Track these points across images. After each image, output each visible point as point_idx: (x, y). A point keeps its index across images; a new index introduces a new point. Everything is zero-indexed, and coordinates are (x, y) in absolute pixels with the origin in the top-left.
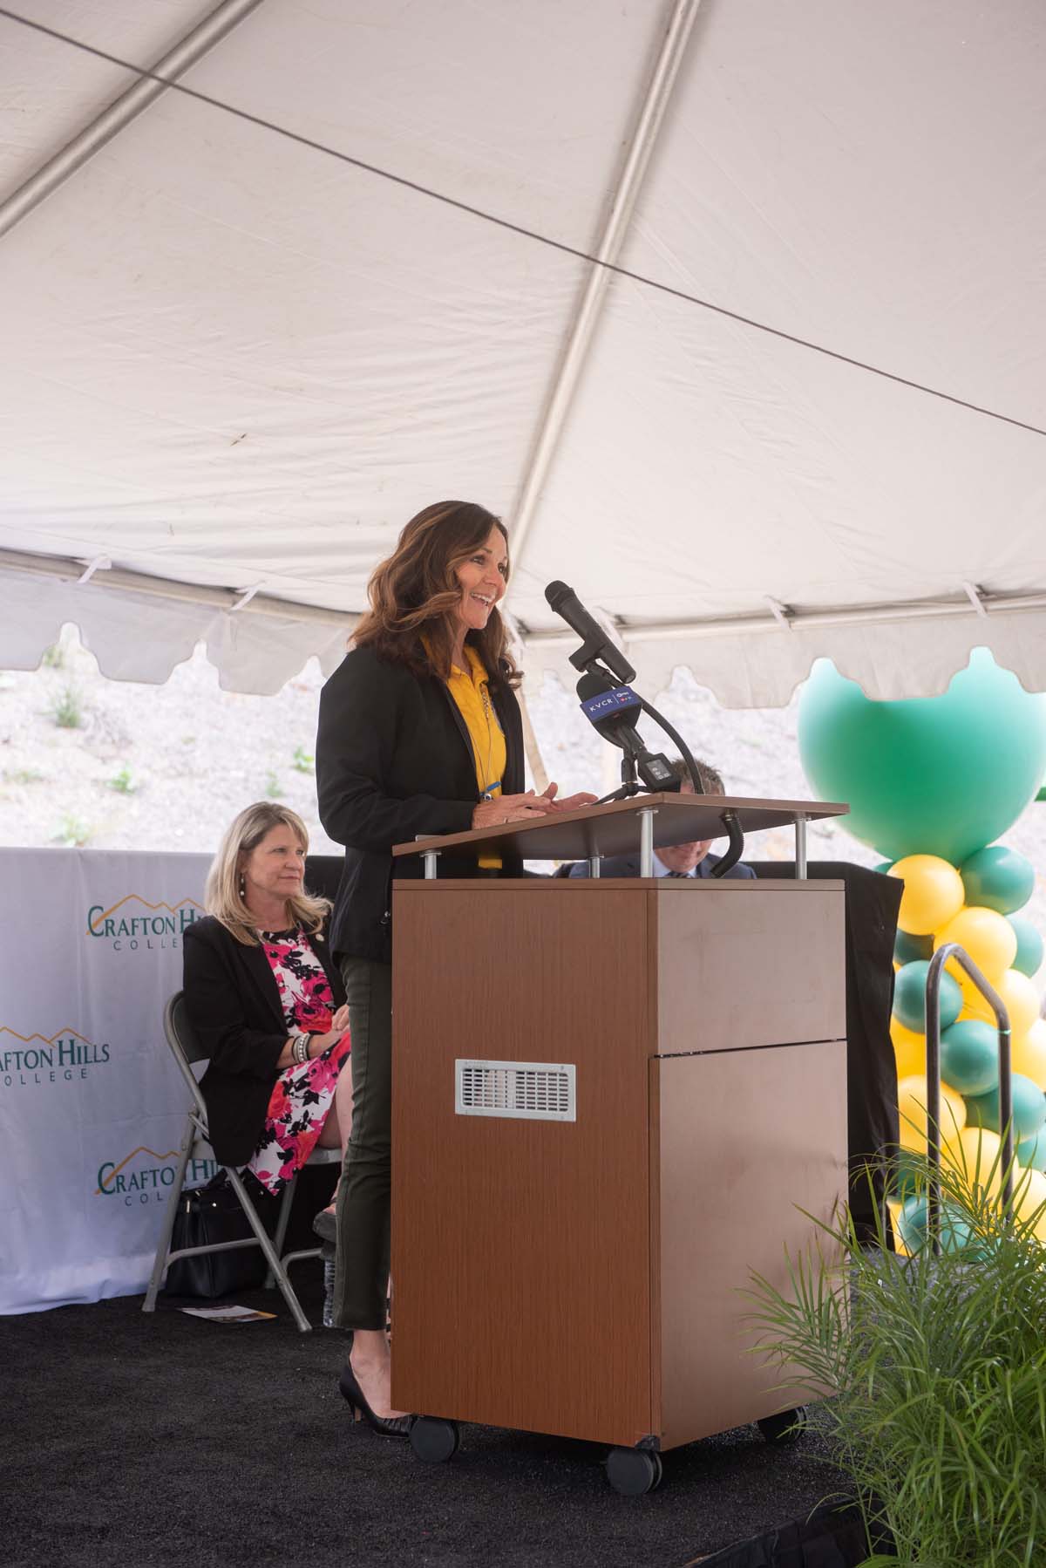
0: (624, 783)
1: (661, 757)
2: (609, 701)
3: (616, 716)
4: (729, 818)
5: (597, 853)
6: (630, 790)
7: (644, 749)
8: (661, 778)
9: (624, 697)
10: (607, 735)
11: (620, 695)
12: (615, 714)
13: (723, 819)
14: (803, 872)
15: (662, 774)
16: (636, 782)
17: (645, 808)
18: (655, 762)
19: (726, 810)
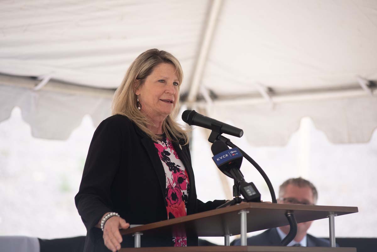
0: (235, 197)
1: (252, 184)
2: (227, 155)
3: (230, 163)
4: (289, 215)
5: (229, 233)
6: (237, 201)
7: (244, 180)
8: (251, 195)
9: (233, 153)
10: (225, 172)
11: (232, 152)
12: (229, 162)
13: (287, 215)
14: (334, 244)
15: (252, 193)
16: (240, 197)
17: (243, 210)
18: (248, 187)
19: (287, 211)
